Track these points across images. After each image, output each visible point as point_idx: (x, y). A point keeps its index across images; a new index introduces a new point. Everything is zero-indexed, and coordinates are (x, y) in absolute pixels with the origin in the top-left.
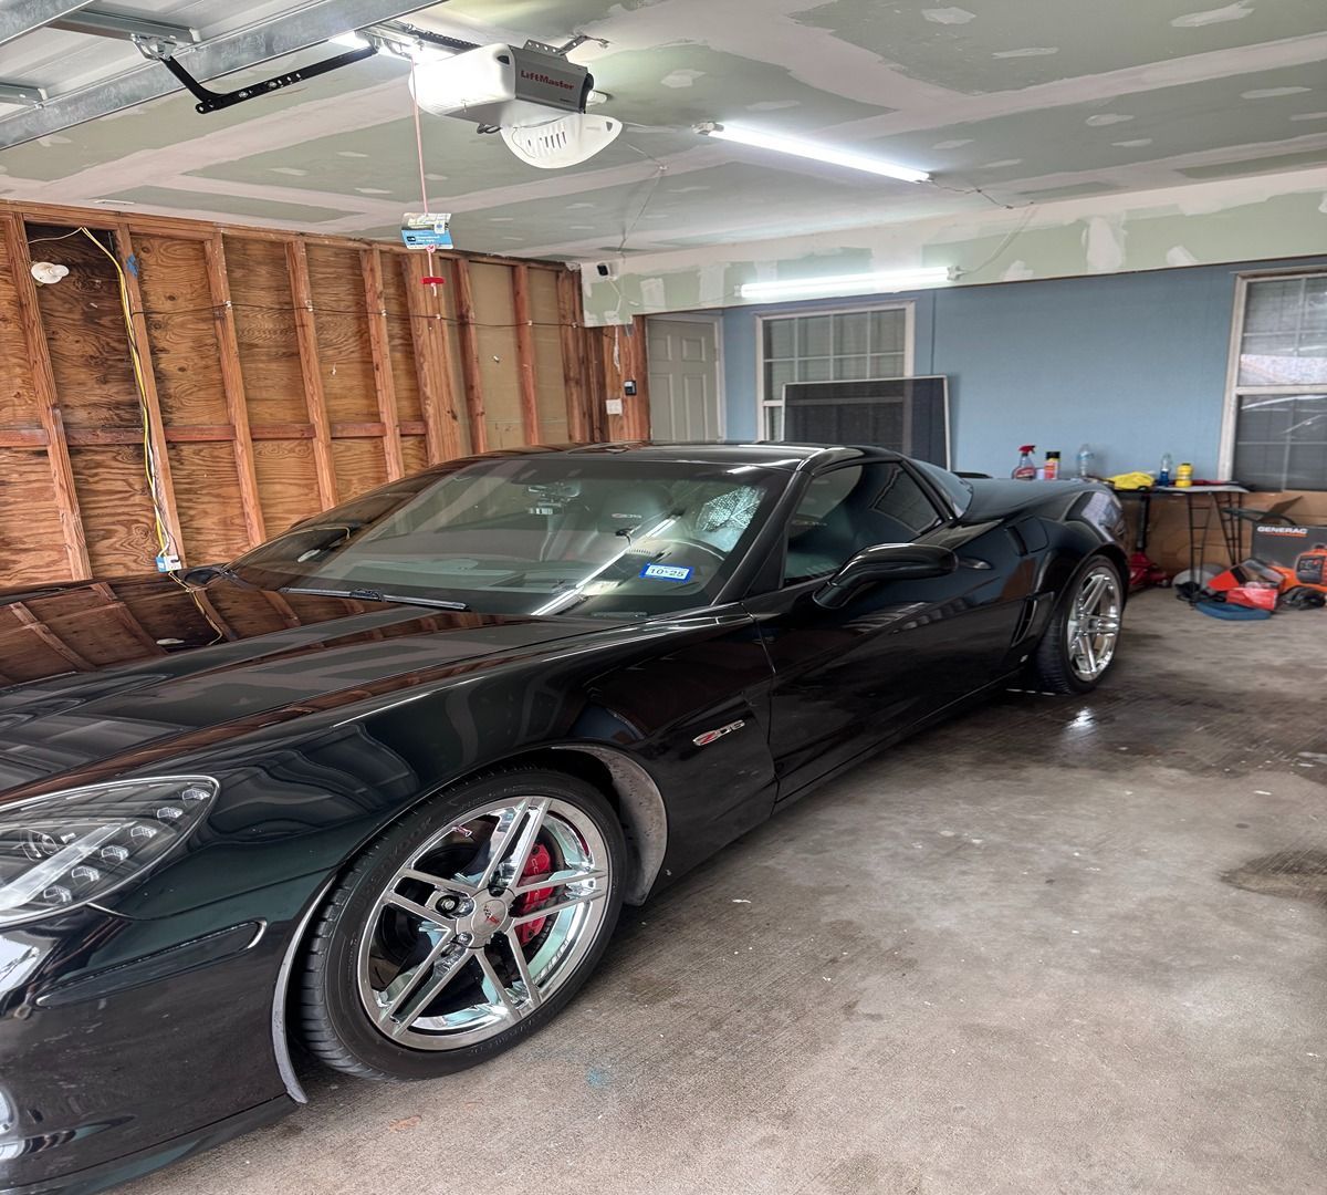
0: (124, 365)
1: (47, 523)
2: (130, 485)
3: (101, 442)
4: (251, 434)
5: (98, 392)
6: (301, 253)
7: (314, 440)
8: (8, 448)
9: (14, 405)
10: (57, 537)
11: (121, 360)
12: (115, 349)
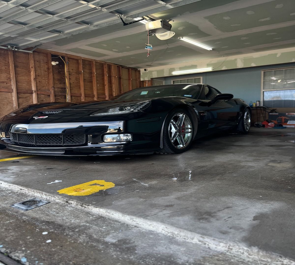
3: (59, 94)
4: (85, 95)
5: (59, 85)
6: (94, 63)
7: (94, 98)
9: (45, 87)
11: (64, 80)
12: (63, 78)
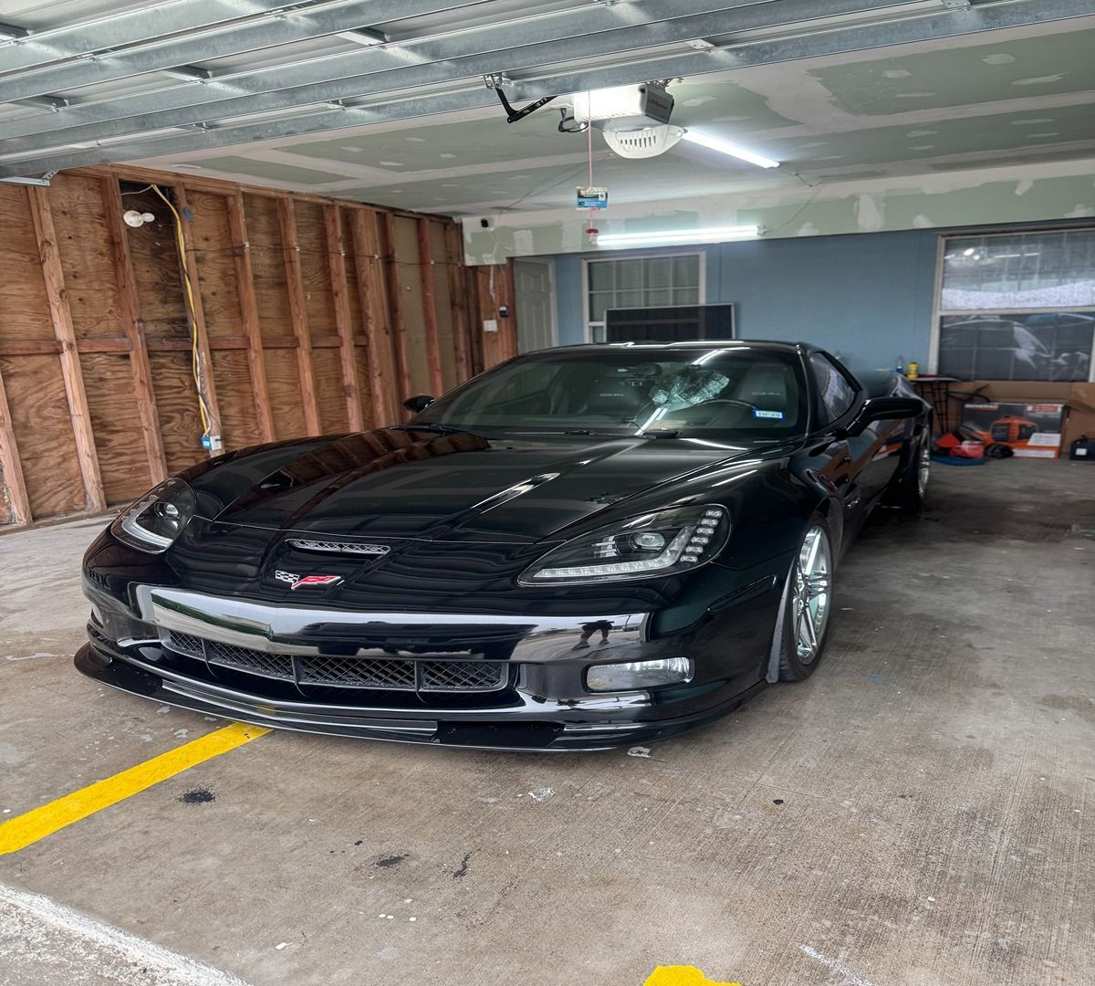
0: (176, 290)
1: (129, 411)
2: (182, 382)
3: (165, 348)
4: (263, 343)
5: (162, 310)
6: (291, 207)
7: (298, 349)
8: (105, 353)
9: (107, 320)
10: (136, 421)
11: (175, 286)
12: (172, 278)
